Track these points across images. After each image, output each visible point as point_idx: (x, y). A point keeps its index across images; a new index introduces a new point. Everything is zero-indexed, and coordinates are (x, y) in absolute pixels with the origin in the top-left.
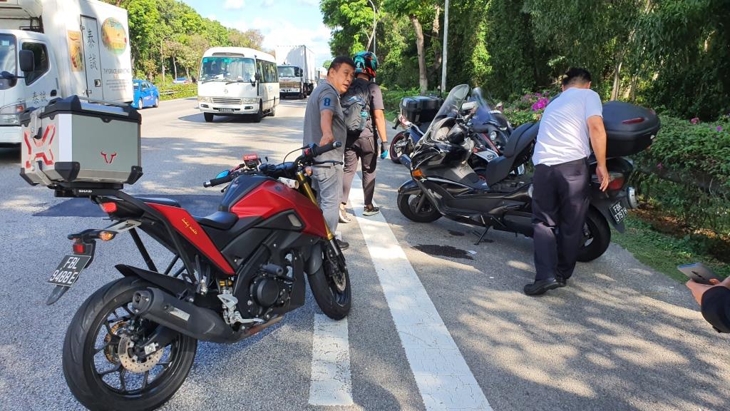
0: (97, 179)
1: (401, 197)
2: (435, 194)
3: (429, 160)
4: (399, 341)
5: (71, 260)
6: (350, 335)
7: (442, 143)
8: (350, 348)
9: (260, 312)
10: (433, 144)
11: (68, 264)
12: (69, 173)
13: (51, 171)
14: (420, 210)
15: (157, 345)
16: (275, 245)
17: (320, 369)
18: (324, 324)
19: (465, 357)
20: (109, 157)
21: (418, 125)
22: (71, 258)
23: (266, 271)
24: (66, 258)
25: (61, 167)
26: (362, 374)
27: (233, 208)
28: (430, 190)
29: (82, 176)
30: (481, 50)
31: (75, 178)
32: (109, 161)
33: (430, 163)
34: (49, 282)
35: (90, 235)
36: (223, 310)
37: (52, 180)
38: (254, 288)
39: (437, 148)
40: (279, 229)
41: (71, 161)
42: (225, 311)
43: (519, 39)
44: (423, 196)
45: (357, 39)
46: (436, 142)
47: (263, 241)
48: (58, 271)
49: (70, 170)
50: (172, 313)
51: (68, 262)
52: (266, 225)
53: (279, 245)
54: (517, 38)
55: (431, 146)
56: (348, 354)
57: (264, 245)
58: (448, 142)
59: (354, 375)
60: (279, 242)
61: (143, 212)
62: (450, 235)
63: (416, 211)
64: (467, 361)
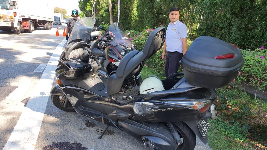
1: (53, 97)
30: (135, 11)
43: (148, 7)
45: (89, 4)
54: (147, 7)
58: (79, 60)
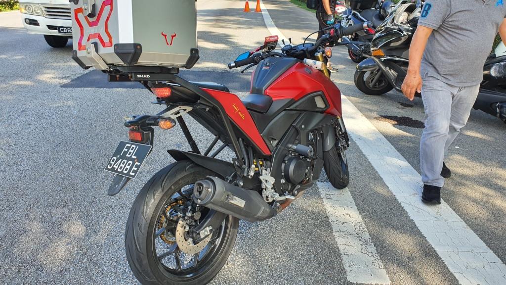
0: (156, 63)
1: (359, 73)
2: (392, 71)
3: (391, 42)
4: (405, 212)
5: (128, 148)
6: (357, 205)
7: (405, 26)
8: (363, 218)
9: (289, 189)
10: (397, 27)
11: (126, 153)
12: (131, 56)
13: (109, 54)
14: (375, 85)
15: (211, 228)
16: (303, 126)
17: (344, 241)
18: (329, 193)
19: (475, 231)
20: (169, 39)
21: (359, 12)
22: (127, 145)
23: (295, 151)
24: (122, 145)
25: (121, 51)
26: (385, 247)
27: (268, 91)
28: (388, 68)
29: (142, 61)
31: (137, 63)
32: (169, 43)
33: (392, 44)
34: (107, 169)
35: (147, 122)
36: (262, 189)
37: (108, 64)
38: (285, 166)
39: (400, 30)
40: (306, 111)
41: (132, 42)
42: (264, 190)
44: (379, 73)
46: (398, 26)
47: (293, 123)
48: (115, 158)
49: (131, 52)
50: (232, 202)
51: (125, 150)
52: (297, 106)
53: (306, 127)
55: (395, 29)
56: (364, 225)
57: (294, 126)
58: (409, 25)
59: (378, 248)
60: (307, 123)
61: (198, 97)
62: (402, 107)
63: (371, 86)
64: (479, 235)
